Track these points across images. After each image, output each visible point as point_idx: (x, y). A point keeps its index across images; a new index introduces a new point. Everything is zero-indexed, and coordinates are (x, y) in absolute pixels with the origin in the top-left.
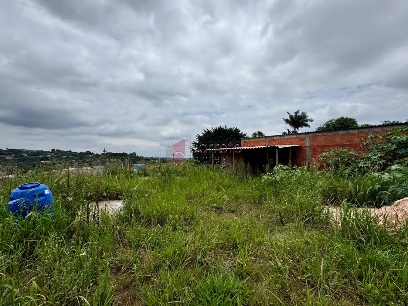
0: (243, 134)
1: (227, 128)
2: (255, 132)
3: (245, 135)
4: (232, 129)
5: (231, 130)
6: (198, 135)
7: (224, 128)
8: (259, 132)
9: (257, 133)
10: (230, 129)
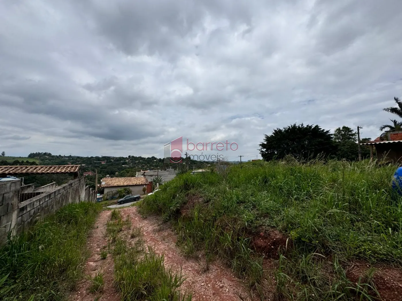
0: (325, 131)
1: (303, 126)
2: (338, 128)
3: (328, 132)
4: (311, 127)
5: (309, 128)
6: (266, 135)
7: (300, 126)
8: (344, 128)
9: (341, 129)
10: (308, 126)
